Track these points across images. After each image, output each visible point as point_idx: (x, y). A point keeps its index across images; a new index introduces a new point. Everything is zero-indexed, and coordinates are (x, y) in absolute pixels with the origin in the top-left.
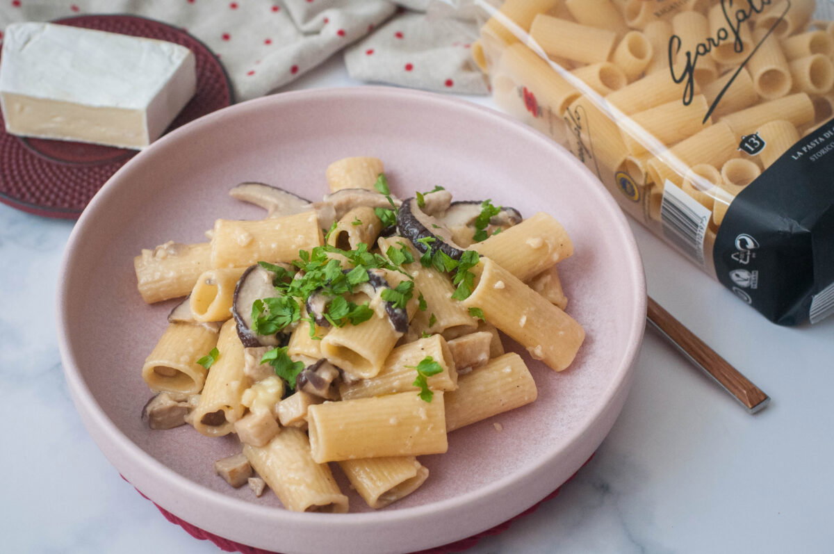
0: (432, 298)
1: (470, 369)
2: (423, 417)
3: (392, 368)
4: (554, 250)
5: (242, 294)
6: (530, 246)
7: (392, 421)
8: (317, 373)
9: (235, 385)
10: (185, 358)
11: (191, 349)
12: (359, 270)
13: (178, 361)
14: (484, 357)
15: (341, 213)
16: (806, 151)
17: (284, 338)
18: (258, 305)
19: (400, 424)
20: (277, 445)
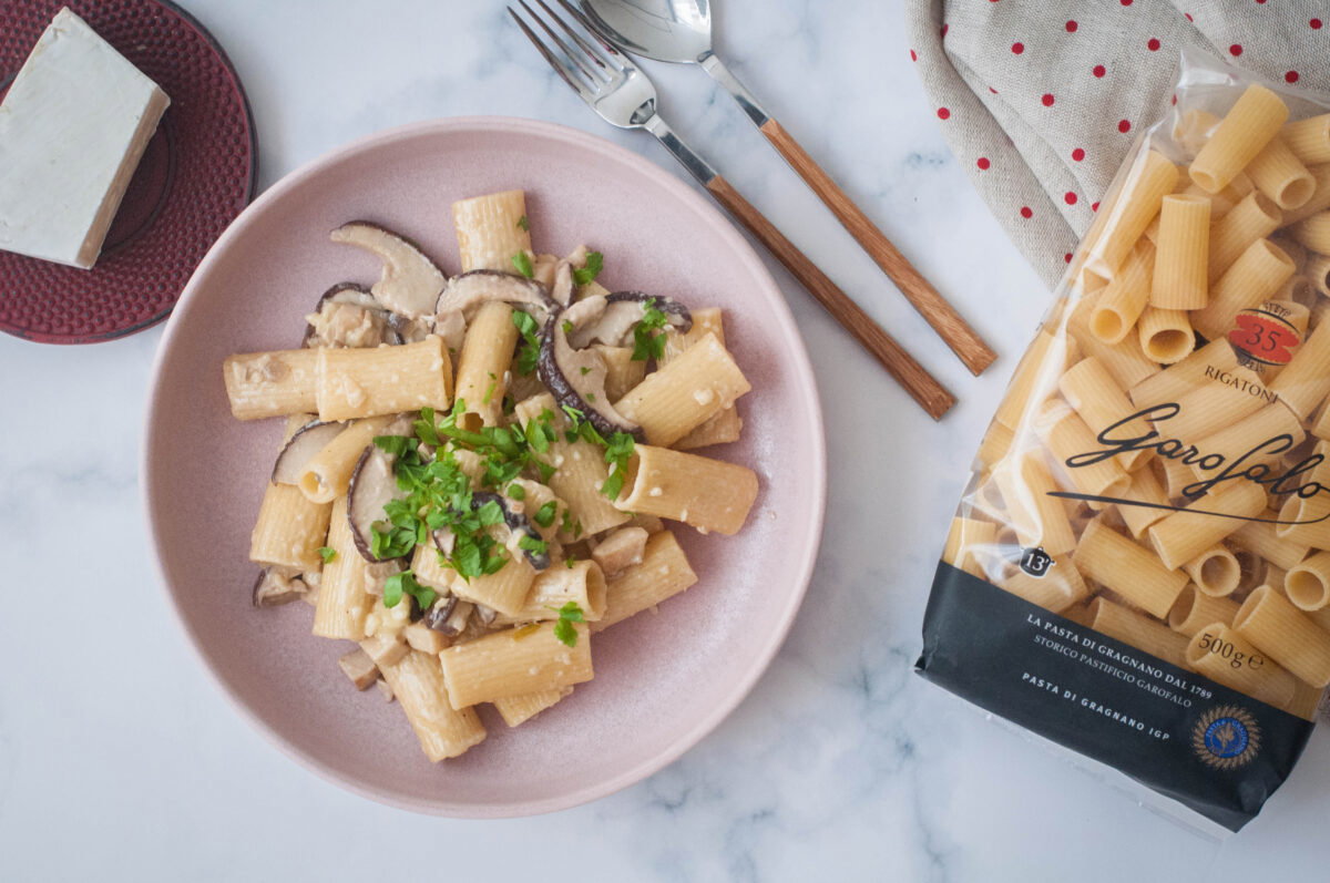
0: (578, 493)
1: (622, 573)
2: (567, 662)
3: (537, 598)
4: (727, 400)
5: (358, 496)
6: (697, 403)
7: (533, 671)
8: (448, 624)
9: (356, 611)
10: (297, 549)
11: (303, 533)
12: (492, 506)
13: (290, 556)
14: (638, 559)
15: (471, 314)
16: (1046, 628)
17: (407, 559)
18: (376, 526)
19: (541, 673)
20: (405, 666)
